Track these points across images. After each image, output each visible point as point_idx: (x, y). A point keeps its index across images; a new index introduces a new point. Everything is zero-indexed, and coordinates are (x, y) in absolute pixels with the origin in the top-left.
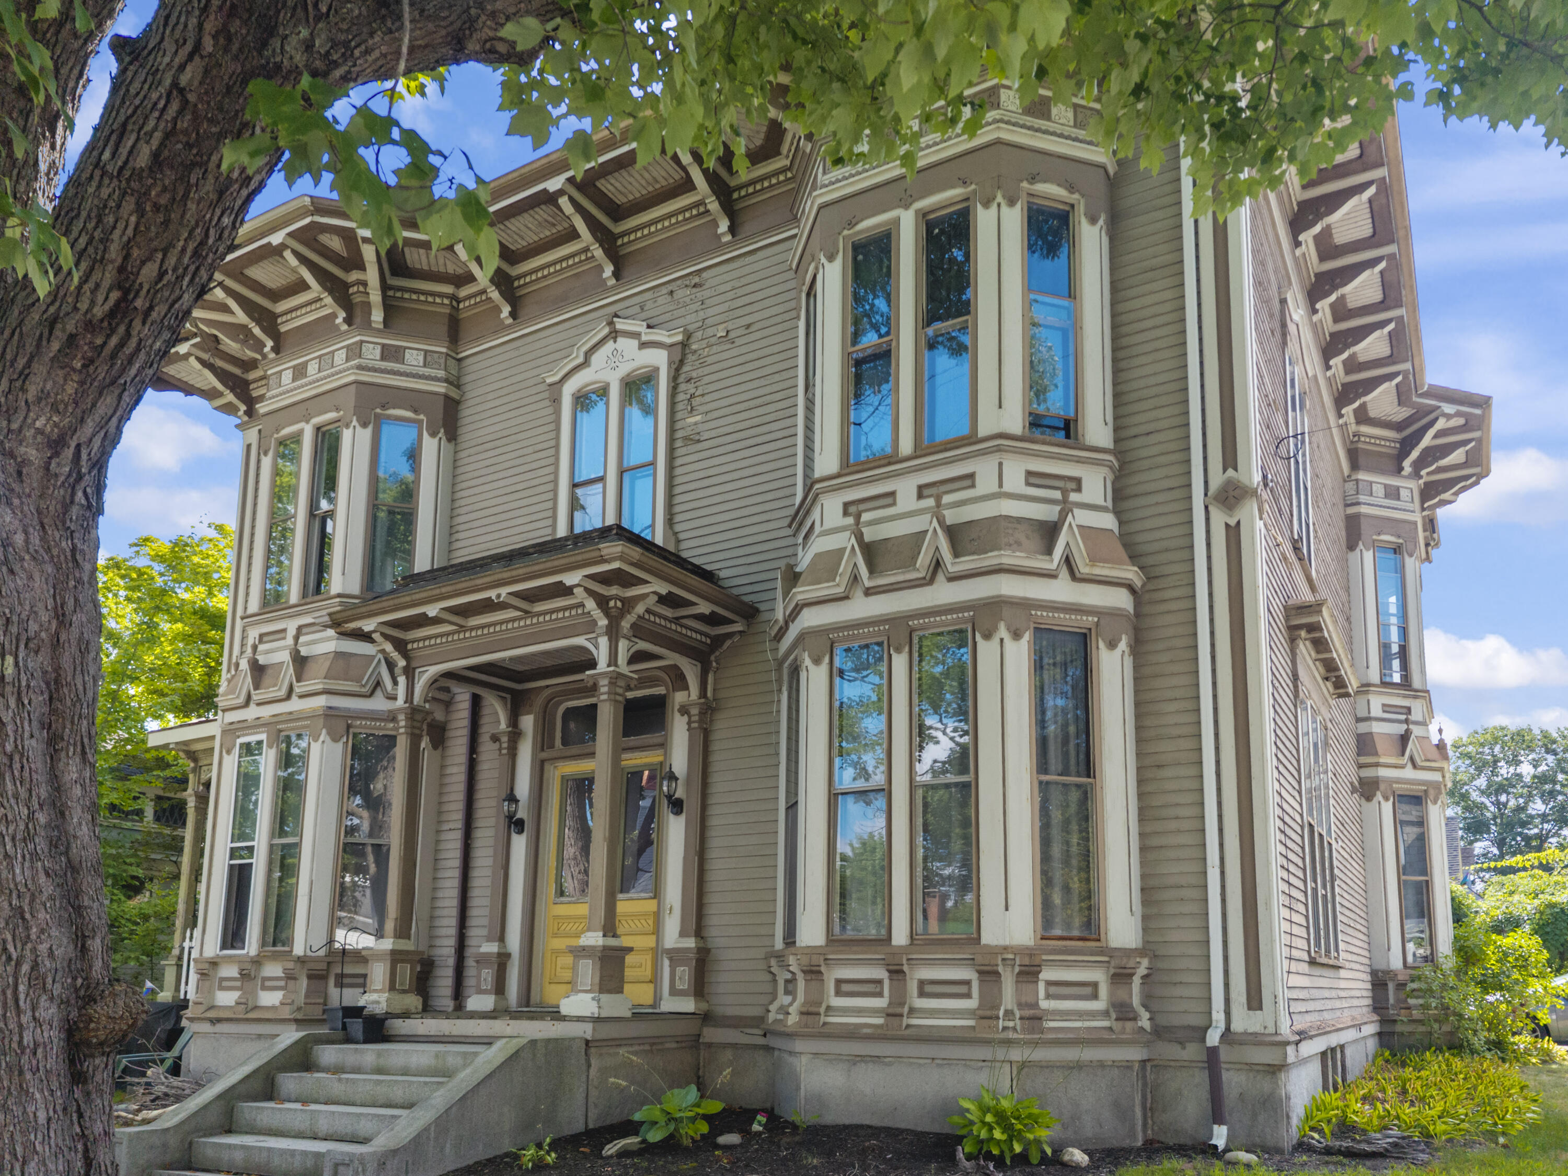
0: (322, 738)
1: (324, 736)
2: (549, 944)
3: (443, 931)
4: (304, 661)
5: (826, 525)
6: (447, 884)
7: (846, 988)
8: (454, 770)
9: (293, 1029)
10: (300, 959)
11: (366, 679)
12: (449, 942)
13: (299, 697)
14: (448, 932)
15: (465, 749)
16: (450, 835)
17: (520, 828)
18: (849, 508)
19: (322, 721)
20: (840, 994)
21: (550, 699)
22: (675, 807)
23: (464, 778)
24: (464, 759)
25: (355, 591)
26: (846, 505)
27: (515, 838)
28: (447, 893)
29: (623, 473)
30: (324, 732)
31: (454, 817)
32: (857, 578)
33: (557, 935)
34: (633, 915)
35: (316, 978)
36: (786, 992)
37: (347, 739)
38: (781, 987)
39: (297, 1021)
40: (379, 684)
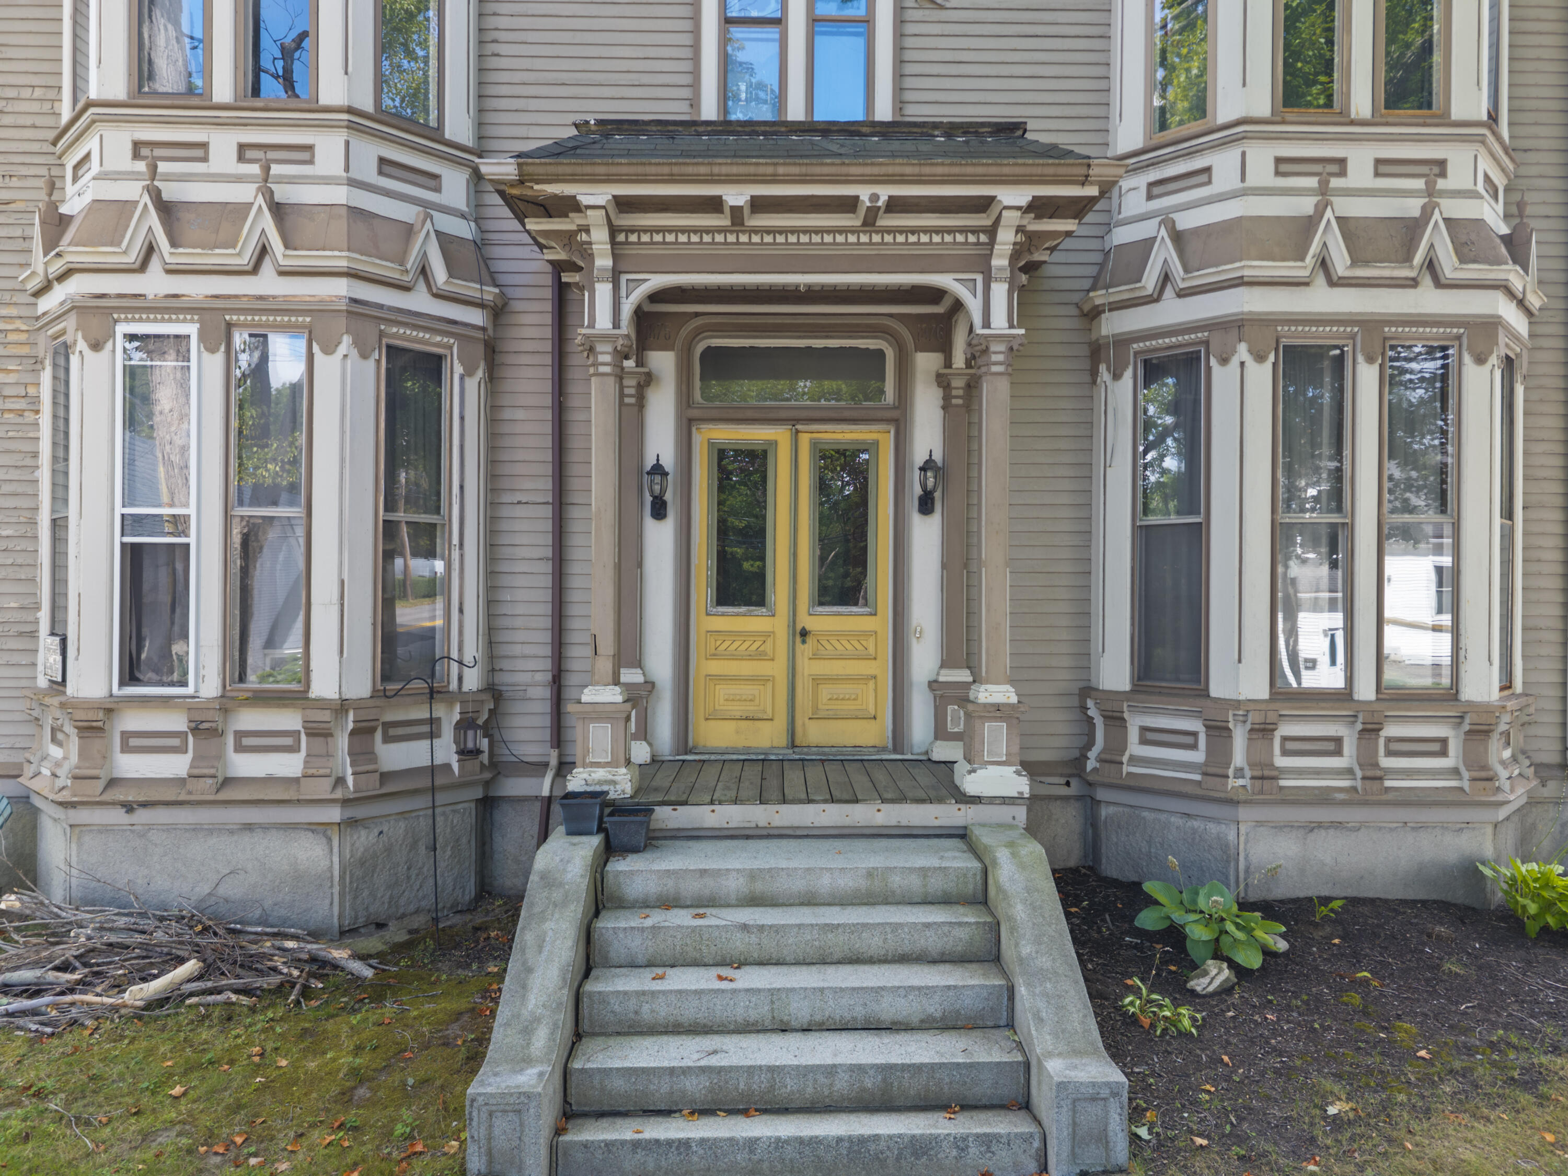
0: (343, 349)
1: (346, 345)
2: (703, 667)
3: (517, 650)
4: (278, 210)
5: (1251, 181)
6: (520, 581)
7: (1292, 746)
8: (520, 414)
9: (334, 814)
10: (342, 706)
11: (412, 261)
12: (532, 665)
13: (284, 273)
14: (528, 650)
15: (548, 386)
16: (520, 511)
17: (659, 511)
18: (1282, 165)
19: (342, 322)
20: (1285, 753)
21: (698, 333)
22: (926, 505)
23: (548, 428)
24: (548, 401)
25: (368, 105)
26: (1279, 161)
27: (651, 526)
28: (521, 595)
29: (814, 22)
30: (346, 340)
31: (528, 485)
32: (1324, 264)
33: (715, 656)
34: (839, 635)
35: (362, 732)
36: (1144, 741)
37: (379, 355)
38: (1133, 735)
39: (346, 802)
40: (424, 271)
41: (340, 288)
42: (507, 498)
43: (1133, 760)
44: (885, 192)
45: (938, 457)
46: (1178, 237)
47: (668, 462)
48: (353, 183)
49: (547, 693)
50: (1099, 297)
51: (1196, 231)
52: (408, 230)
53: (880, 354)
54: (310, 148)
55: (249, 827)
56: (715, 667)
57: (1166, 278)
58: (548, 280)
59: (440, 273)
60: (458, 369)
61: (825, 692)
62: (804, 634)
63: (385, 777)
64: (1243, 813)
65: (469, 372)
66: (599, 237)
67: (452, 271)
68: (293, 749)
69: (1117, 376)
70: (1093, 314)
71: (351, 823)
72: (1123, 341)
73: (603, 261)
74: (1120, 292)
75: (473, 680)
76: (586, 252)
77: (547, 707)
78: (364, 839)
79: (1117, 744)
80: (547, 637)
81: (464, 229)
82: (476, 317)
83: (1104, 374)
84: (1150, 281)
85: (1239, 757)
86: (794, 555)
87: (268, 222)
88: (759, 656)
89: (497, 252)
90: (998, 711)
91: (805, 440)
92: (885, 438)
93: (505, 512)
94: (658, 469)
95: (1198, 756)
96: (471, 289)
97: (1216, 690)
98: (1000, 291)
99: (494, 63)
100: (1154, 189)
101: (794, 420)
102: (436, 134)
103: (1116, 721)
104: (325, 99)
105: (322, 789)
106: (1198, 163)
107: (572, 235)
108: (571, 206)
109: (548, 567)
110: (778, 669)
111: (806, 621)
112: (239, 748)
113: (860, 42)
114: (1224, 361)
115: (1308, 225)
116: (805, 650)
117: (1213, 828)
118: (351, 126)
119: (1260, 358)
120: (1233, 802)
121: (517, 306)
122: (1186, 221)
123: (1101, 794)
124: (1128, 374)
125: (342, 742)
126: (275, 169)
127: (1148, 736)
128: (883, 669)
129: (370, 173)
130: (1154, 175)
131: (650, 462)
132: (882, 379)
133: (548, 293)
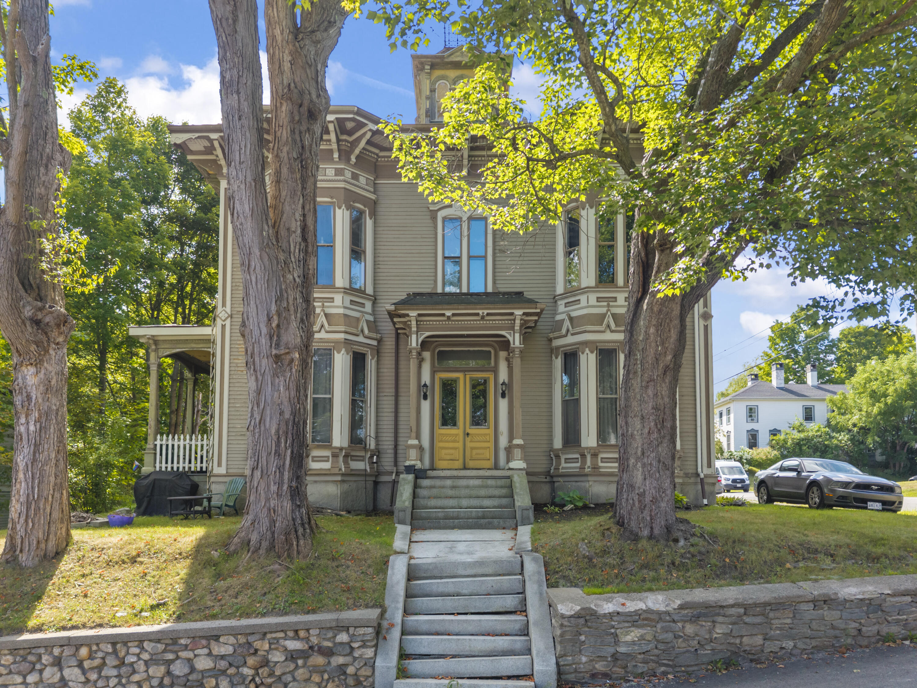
1: (343, 351)
2: (438, 444)
3: (384, 439)
4: (326, 315)
5: (590, 304)
6: (385, 419)
7: (603, 460)
8: (385, 370)
9: (339, 478)
10: (341, 449)
11: (360, 329)
12: (388, 443)
13: (327, 332)
14: (387, 439)
15: (394, 362)
16: (385, 398)
17: (425, 397)
18: (599, 299)
19: (343, 345)
20: (602, 462)
21: (437, 346)
22: (503, 395)
23: (394, 374)
24: (394, 366)
25: (348, 287)
26: (598, 298)
27: (423, 402)
28: (385, 423)
29: (470, 257)
30: (343, 350)
31: (387, 390)
32: (608, 326)
33: (441, 441)
34: (478, 435)
35: (346, 456)
36: (566, 462)
37: (351, 354)
38: (563, 461)
39: (343, 475)
40: (362, 331)
41: (342, 336)
42: (381, 394)
43: (563, 468)
44: (486, 312)
45: (506, 381)
46: (571, 319)
47: (428, 383)
48: (345, 308)
49: (392, 451)
50: (551, 335)
51: (576, 317)
52: (358, 320)
53: (490, 352)
54: (333, 298)
55: (316, 482)
56: (441, 445)
57: (568, 330)
58: (394, 332)
59: (366, 331)
60: (370, 357)
61: (474, 452)
62: (468, 434)
63: (352, 470)
64: (590, 478)
65: (373, 358)
66: (414, 323)
67: (369, 331)
68: (328, 461)
69: (556, 358)
70: (550, 340)
71: (343, 481)
72: (558, 348)
73: (414, 329)
74: (556, 334)
75: (373, 446)
76: (410, 327)
77: (393, 455)
78: (346, 486)
79: (559, 464)
80: (393, 435)
81: (371, 318)
82: (375, 343)
83: (554, 358)
84: (564, 331)
85: (589, 463)
86: (465, 411)
87: (324, 319)
88: (454, 441)
89: (379, 324)
90: (518, 446)
91: (468, 377)
92: (491, 376)
93: (381, 398)
94: (425, 385)
95: (578, 465)
96: (374, 335)
97: (583, 445)
98: (517, 335)
99: (378, 270)
100: (567, 305)
101: (464, 371)
102: (364, 292)
103: (558, 457)
104: (337, 285)
105: (336, 471)
106: (577, 298)
107: (406, 322)
108: (408, 315)
109: (393, 414)
110: (460, 445)
111: (468, 430)
112: (313, 461)
113: (483, 262)
114: (583, 353)
115: (604, 316)
116: (468, 439)
117: (583, 484)
118: (345, 292)
119: (592, 352)
120: (586, 475)
121: (385, 339)
122: (574, 314)
123: (555, 479)
124: (560, 357)
125: (341, 459)
126: (326, 304)
127: (567, 460)
128: (492, 445)
129: (348, 304)
130: (567, 301)
131: (423, 383)
132: (490, 359)
133: (394, 336)
